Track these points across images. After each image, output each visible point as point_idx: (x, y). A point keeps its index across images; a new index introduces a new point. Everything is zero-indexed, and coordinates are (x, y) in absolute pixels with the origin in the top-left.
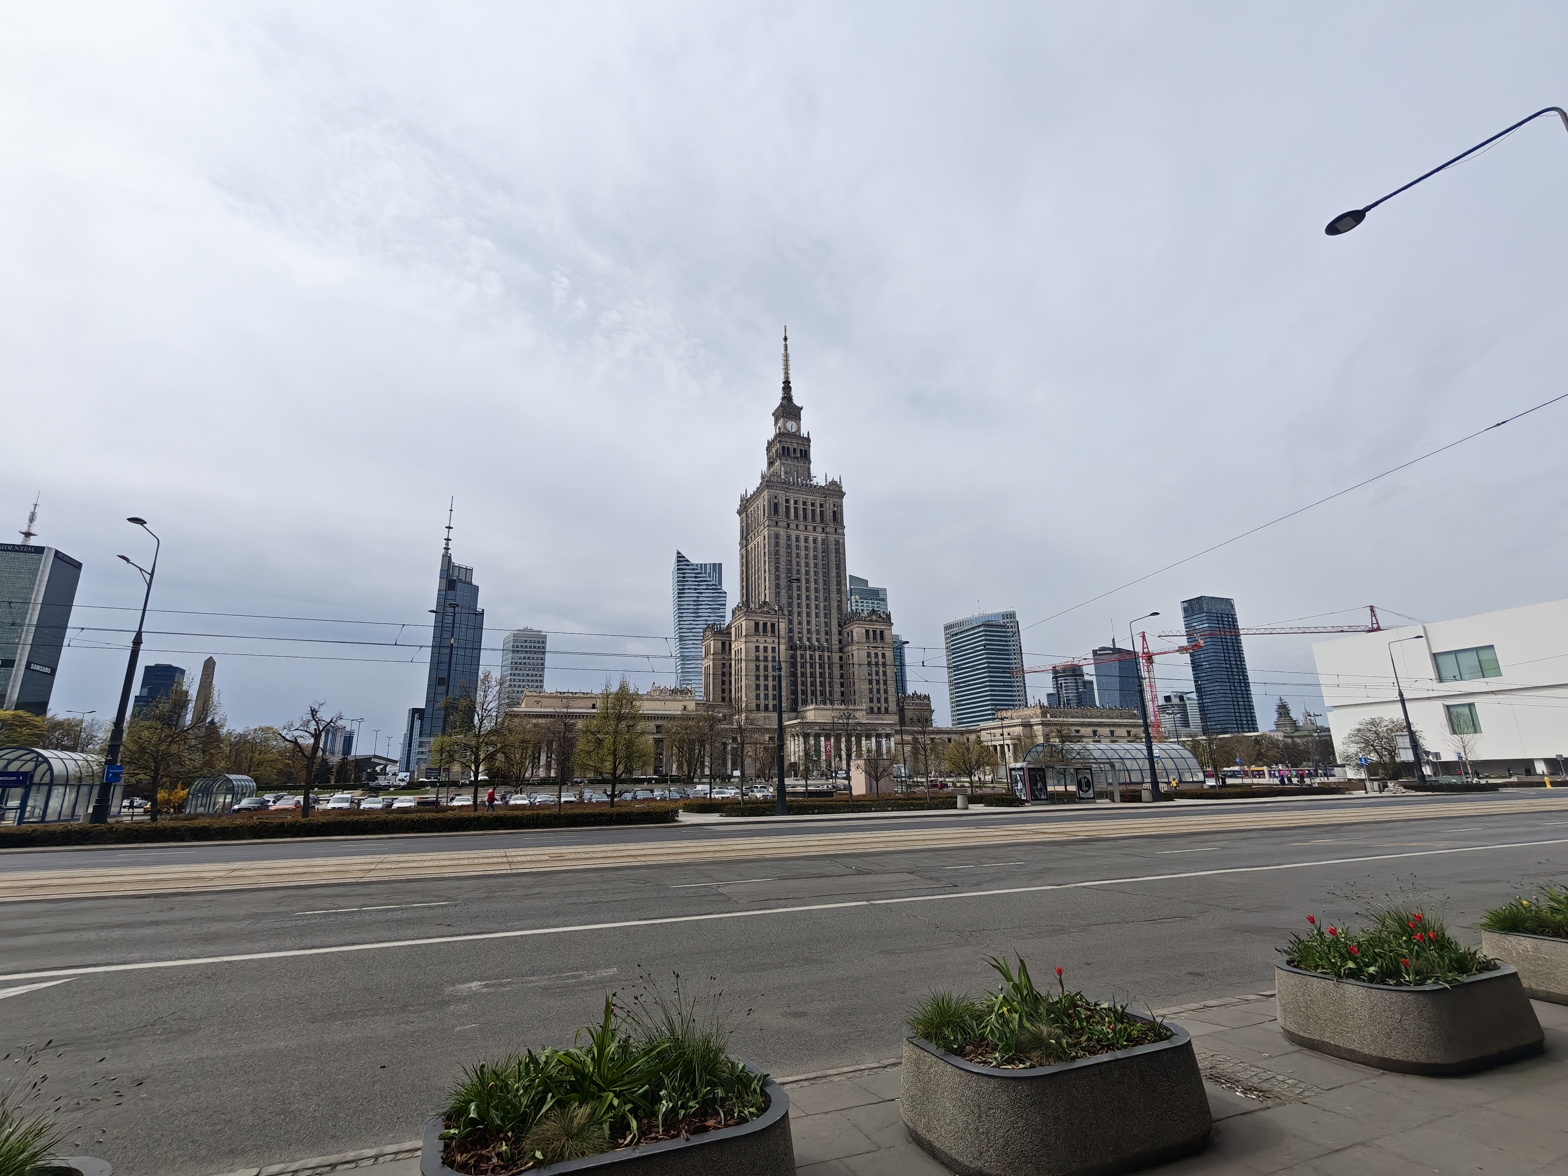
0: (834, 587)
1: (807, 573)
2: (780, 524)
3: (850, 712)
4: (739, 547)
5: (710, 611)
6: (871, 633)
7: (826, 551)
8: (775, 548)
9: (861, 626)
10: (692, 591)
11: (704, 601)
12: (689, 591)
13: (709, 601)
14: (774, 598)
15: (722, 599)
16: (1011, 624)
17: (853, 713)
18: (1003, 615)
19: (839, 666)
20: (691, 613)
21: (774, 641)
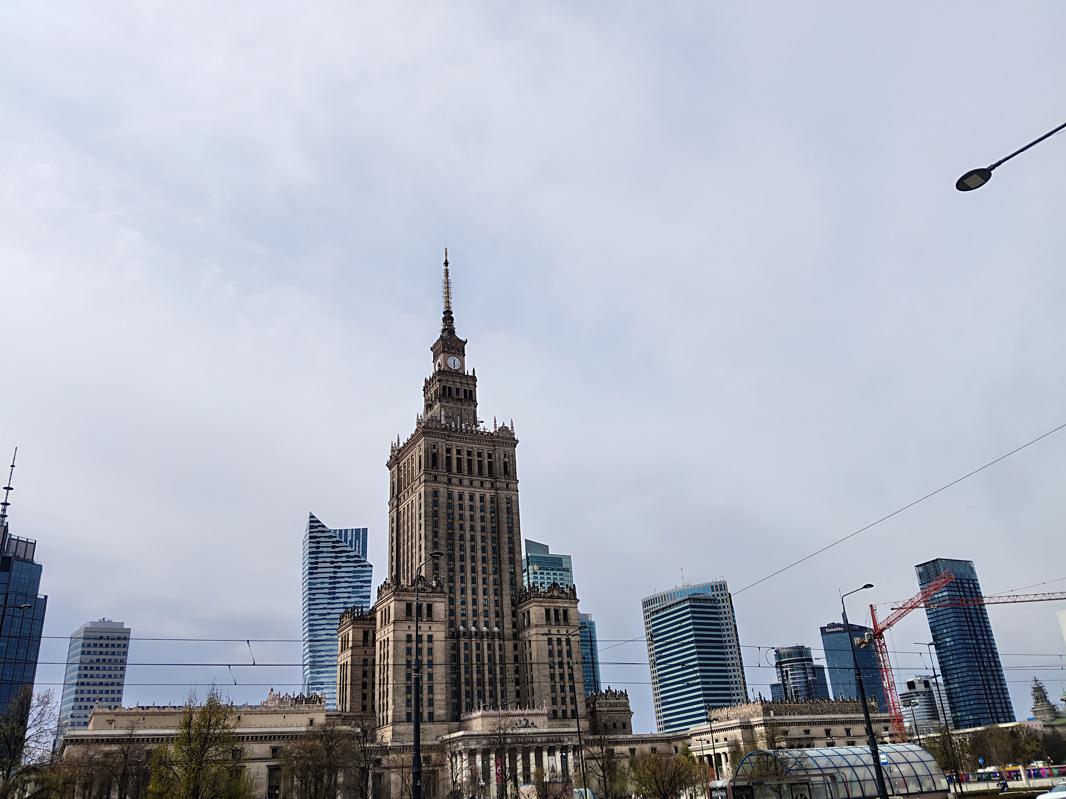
0: (505, 555)
1: (473, 538)
2: (439, 478)
3: (527, 718)
4: (388, 508)
5: (350, 590)
6: (552, 613)
7: (496, 510)
8: (433, 508)
9: (540, 604)
10: (328, 565)
11: (343, 577)
12: (324, 565)
13: (350, 577)
14: (432, 572)
15: (366, 574)
16: (723, 598)
17: (531, 720)
18: (712, 587)
19: (513, 657)
20: (325, 593)
21: (430, 628)
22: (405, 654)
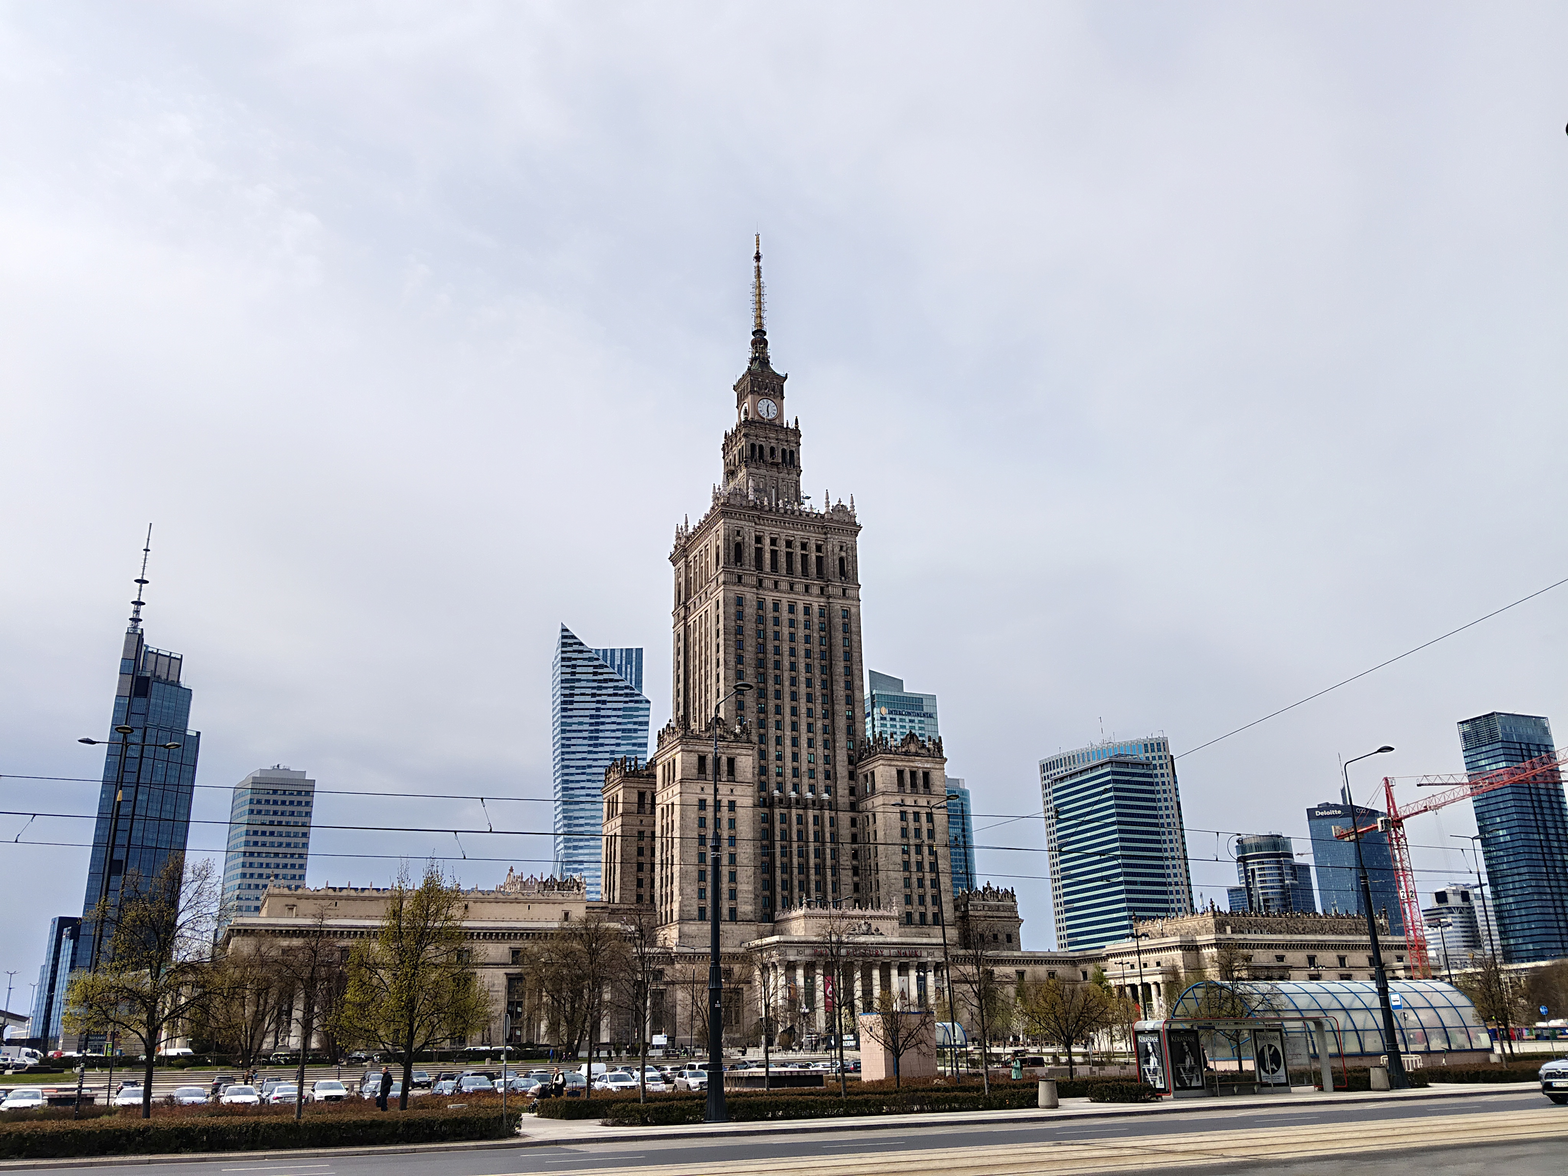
0: (840, 691)
1: (793, 667)
2: (745, 579)
3: (869, 921)
4: (672, 620)
5: (619, 734)
6: (907, 776)
7: (827, 627)
8: (736, 622)
9: (889, 762)
10: (588, 698)
11: (609, 717)
12: (582, 698)
13: (618, 716)
14: (734, 712)
15: (641, 713)
16: (1161, 762)
17: (874, 924)
18: (1146, 745)
19: (850, 836)
20: (585, 738)
21: (732, 791)
22: (696, 826)
